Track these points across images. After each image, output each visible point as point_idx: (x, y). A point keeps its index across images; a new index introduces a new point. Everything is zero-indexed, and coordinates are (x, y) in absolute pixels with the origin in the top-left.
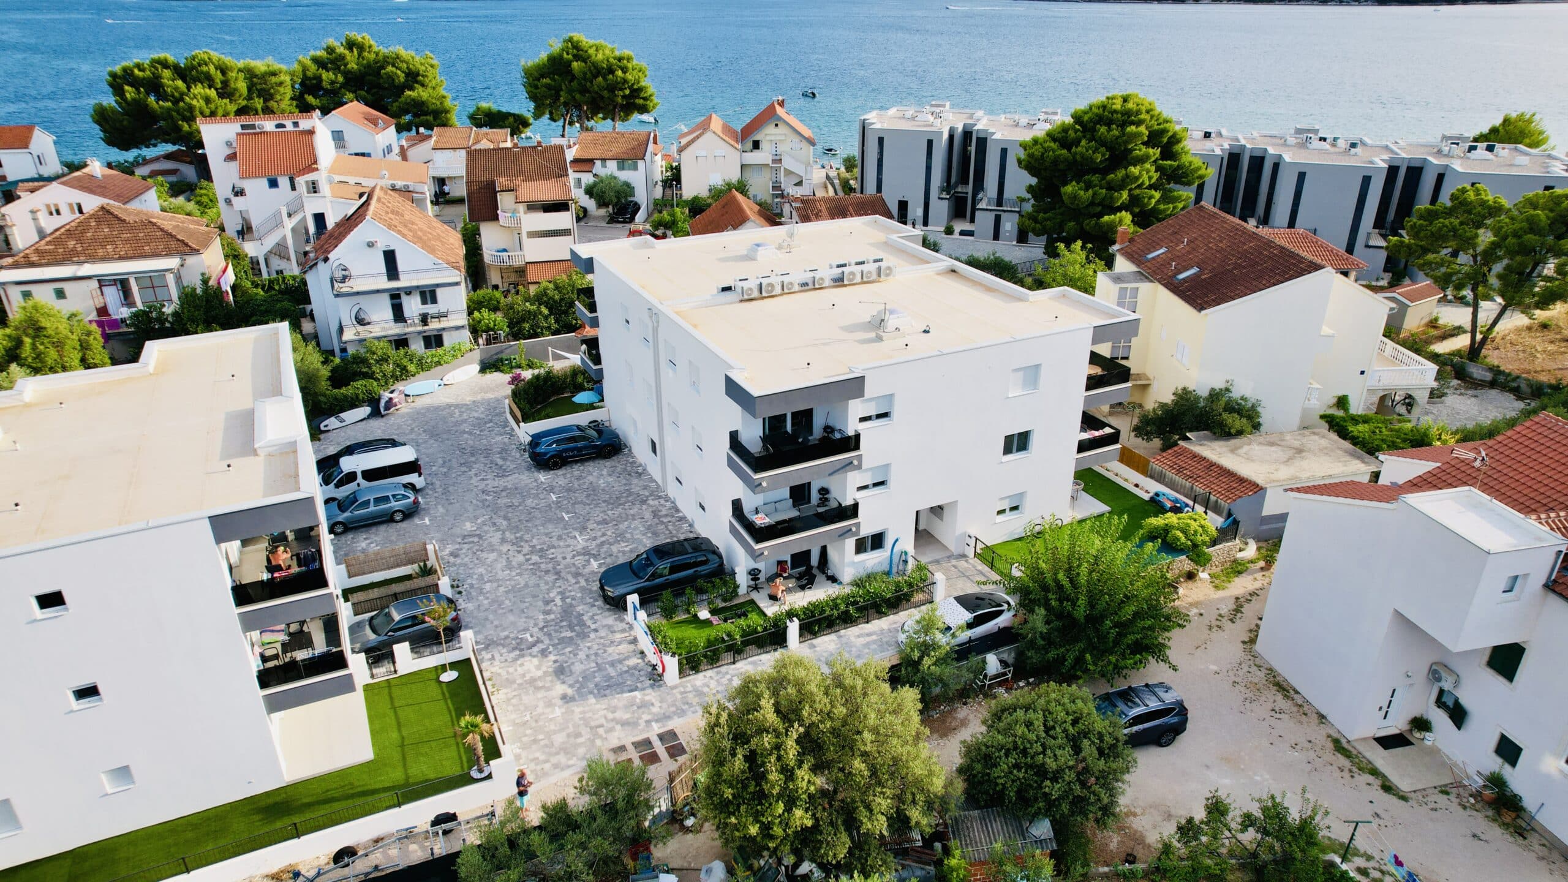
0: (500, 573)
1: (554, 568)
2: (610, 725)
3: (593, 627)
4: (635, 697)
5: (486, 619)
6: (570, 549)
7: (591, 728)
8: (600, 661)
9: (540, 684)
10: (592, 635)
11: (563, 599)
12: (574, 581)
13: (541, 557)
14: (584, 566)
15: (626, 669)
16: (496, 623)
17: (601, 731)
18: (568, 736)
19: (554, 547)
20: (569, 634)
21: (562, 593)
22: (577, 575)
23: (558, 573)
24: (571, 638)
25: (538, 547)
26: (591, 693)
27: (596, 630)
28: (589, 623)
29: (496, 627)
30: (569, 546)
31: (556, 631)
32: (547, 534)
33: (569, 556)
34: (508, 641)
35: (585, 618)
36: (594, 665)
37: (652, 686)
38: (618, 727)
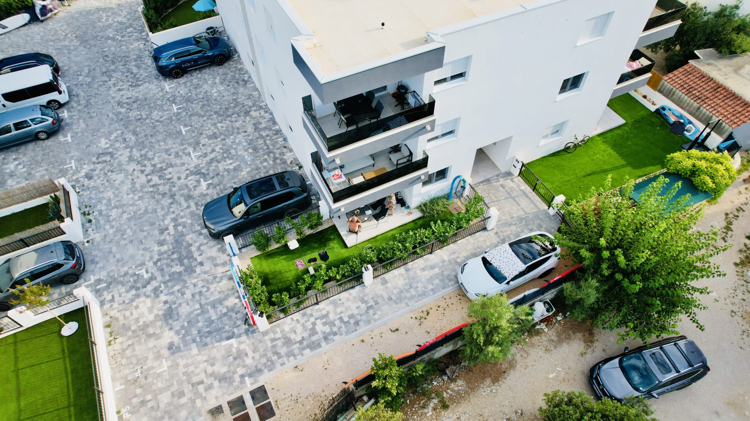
0: (125, 196)
1: (170, 190)
2: (208, 381)
3: (199, 259)
4: (231, 345)
5: (110, 252)
6: (184, 168)
7: (193, 385)
8: (203, 302)
9: (151, 330)
10: (198, 270)
11: (175, 227)
12: (185, 205)
13: (160, 177)
14: (195, 187)
15: (225, 310)
16: (118, 256)
17: (201, 388)
18: (173, 395)
19: (171, 166)
20: (178, 269)
21: (174, 220)
22: (189, 197)
23: (172, 196)
24: (180, 273)
25: (159, 166)
26: (194, 341)
27: (201, 264)
28: (196, 255)
29: (118, 261)
30: (183, 164)
31: (168, 265)
32: (167, 151)
33: (183, 176)
34: (127, 278)
35: (193, 249)
36: (198, 306)
37: (247, 332)
38: (216, 383)
